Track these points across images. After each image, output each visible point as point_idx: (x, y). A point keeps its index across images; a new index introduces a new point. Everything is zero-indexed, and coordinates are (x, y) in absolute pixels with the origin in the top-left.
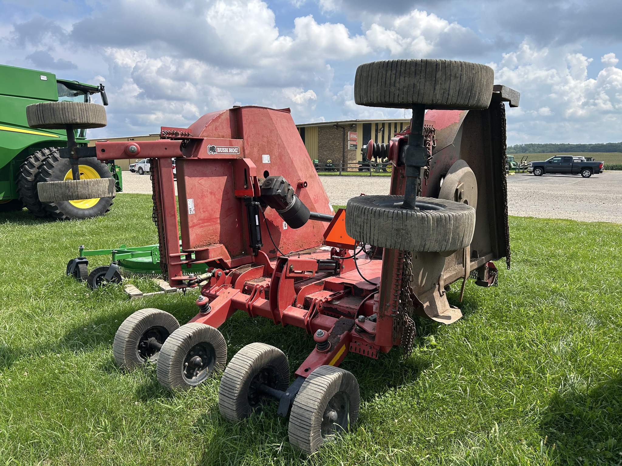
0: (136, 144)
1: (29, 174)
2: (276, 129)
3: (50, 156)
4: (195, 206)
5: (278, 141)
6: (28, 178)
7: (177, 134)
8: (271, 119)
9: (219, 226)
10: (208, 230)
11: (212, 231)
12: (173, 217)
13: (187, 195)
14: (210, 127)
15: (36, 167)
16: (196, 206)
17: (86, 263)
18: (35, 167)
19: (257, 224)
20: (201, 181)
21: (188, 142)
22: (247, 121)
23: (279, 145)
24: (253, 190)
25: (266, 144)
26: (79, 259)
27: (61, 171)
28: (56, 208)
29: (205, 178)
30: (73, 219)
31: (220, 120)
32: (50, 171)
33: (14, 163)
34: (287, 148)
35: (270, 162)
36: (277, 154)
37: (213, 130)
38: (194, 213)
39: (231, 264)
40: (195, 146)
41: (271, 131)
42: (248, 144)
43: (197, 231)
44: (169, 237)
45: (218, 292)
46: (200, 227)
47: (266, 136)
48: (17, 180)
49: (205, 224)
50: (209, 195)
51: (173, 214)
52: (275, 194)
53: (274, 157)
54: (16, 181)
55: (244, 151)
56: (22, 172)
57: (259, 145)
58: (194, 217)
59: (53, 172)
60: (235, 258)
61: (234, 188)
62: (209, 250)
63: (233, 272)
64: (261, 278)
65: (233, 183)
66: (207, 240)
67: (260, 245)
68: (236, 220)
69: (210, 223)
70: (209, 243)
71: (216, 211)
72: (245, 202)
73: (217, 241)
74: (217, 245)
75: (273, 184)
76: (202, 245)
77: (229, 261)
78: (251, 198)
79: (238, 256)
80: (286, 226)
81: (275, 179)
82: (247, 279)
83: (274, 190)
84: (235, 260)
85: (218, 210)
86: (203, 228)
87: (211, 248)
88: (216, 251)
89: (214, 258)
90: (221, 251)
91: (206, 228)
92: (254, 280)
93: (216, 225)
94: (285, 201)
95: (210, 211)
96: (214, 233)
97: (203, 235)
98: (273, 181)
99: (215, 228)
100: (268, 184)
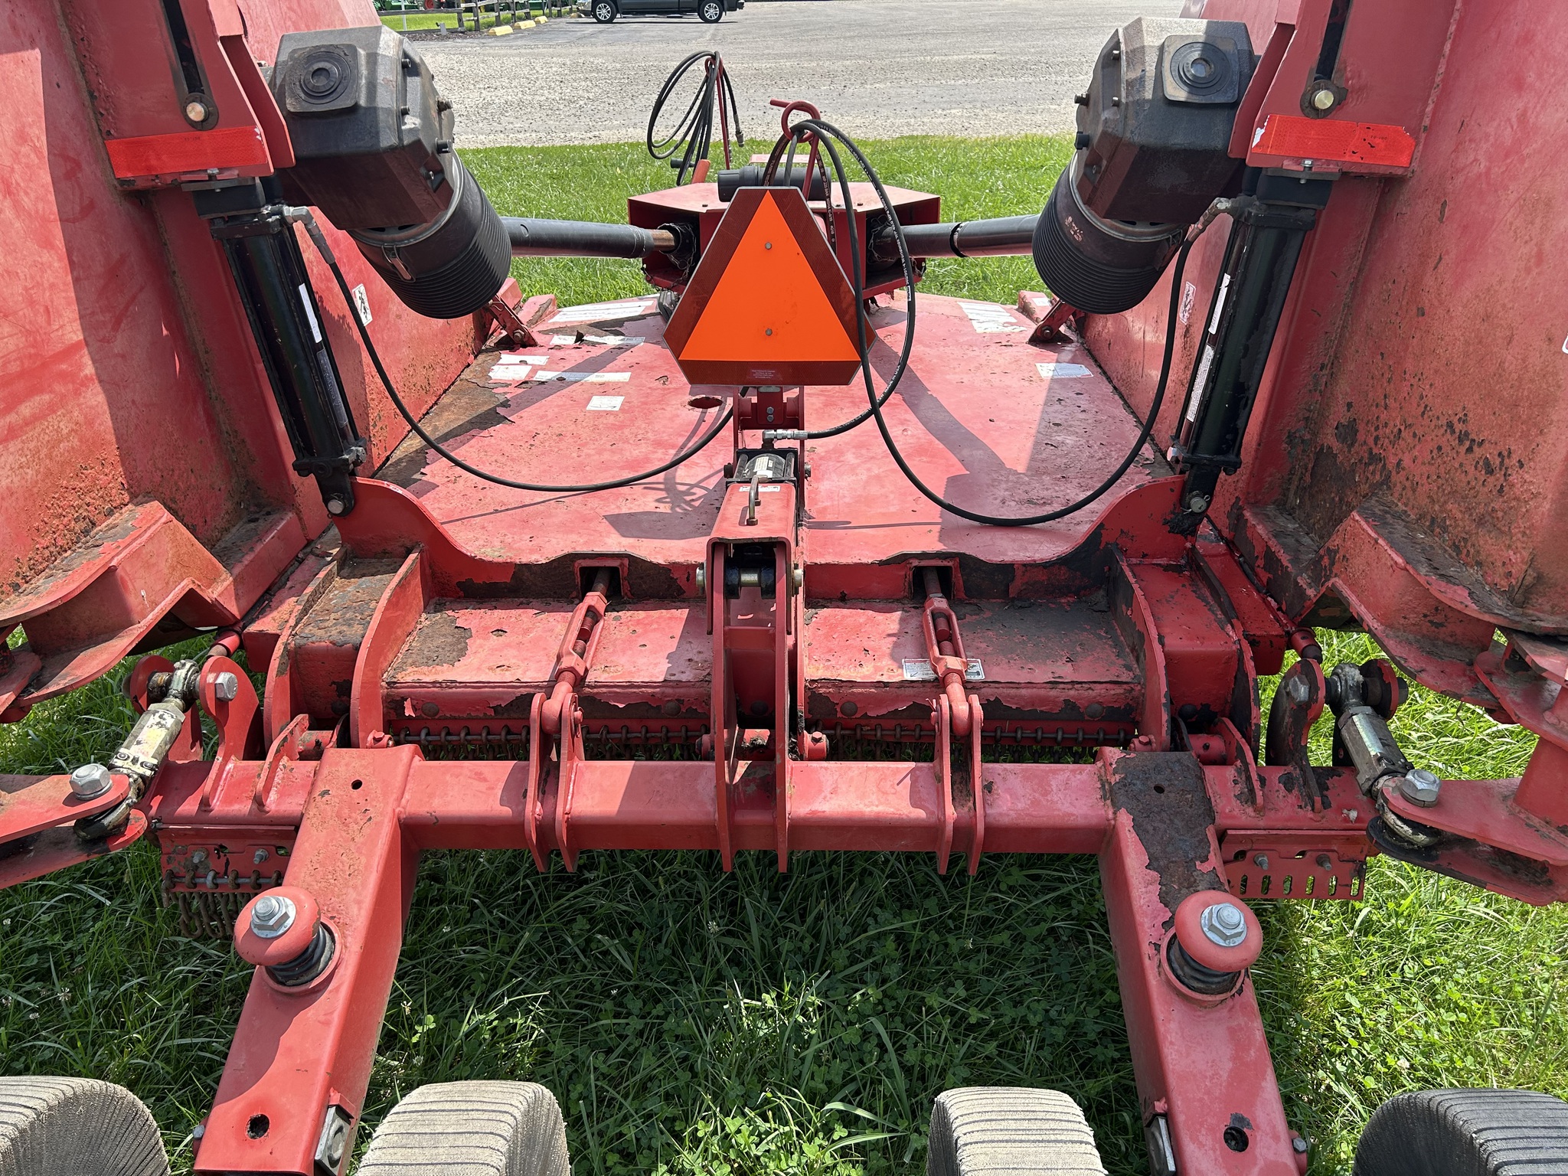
9: (96, 398)
10: (53, 445)
11: (76, 442)
19: (318, 336)
24: (259, 129)
39: (237, 598)
45: (273, 796)
49: (26, 410)
52: (393, 141)
60: (240, 555)
61: (96, 128)
62: (119, 572)
63: (286, 644)
64: (428, 623)
65: (85, 95)
66: (69, 506)
67: (360, 449)
68: (165, 332)
69: (46, 397)
70: (83, 525)
71: (52, 302)
72: (214, 215)
73: (114, 491)
74: (126, 515)
75: (358, 85)
76: (51, 553)
77: (226, 589)
78: (254, 186)
79: (227, 530)
80: (367, 304)
81: (362, 52)
82: (385, 659)
83: (382, 116)
84: (246, 563)
85: (64, 294)
86: (23, 442)
87: (122, 555)
88: (153, 560)
89: (159, 607)
90: (174, 550)
91: (38, 430)
92: (406, 647)
93: (80, 394)
94: (440, 177)
95: (21, 313)
96: (91, 451)
97: (37, 482)
98: (349, 58)
99: (81, 419)
100: (321, 82)
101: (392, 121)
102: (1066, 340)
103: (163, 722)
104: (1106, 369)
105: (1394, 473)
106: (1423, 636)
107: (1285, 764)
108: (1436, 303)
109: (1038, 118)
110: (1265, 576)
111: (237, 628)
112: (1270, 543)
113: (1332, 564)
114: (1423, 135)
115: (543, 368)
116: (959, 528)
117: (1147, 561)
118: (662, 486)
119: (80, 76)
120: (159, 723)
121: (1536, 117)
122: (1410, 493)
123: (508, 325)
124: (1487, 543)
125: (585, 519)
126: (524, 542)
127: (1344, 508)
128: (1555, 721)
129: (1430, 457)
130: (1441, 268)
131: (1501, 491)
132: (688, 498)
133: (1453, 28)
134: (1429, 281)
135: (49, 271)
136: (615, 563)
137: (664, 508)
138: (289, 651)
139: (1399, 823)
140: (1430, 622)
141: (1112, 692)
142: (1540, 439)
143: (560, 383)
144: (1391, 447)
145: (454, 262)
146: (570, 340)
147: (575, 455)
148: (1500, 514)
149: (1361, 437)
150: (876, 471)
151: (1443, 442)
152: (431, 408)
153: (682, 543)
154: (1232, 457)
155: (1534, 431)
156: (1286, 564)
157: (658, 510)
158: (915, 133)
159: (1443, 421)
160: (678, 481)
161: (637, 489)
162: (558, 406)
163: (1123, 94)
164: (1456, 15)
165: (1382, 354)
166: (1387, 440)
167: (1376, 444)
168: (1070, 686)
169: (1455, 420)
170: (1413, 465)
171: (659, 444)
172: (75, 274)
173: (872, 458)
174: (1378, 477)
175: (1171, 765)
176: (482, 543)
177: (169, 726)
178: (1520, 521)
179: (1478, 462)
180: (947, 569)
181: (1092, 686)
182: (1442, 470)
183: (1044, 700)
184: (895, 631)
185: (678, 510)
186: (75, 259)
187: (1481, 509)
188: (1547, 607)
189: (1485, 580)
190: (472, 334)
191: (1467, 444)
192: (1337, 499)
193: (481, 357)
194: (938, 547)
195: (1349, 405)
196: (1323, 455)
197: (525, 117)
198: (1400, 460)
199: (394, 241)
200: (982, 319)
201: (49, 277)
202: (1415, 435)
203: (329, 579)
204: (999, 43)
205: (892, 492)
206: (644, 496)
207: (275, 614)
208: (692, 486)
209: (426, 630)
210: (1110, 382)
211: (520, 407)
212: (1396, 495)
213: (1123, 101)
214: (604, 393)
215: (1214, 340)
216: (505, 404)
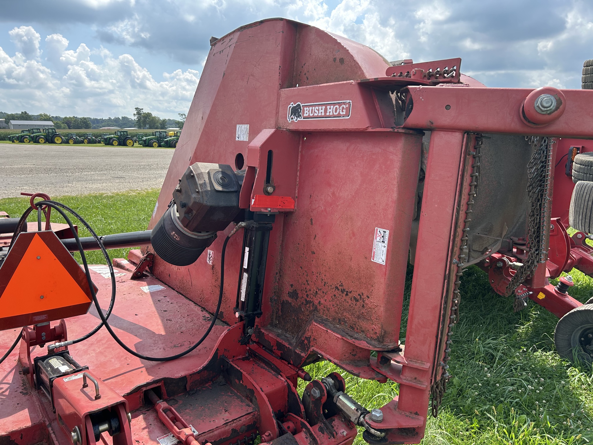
102: (146, 276)
104: (170, 285)
105: (318, 306)
106: (351, 360)
107: (317, 423)
108: (319, 250)
109: (65, 189)
110: (279, 353)
112: (278, 340)
113: (309, 342)
114: (296, 199)
116: (153, 367)
117: (235, 358)
121: (339, 194)
122: (327, 312)
124: (364, 324)
127: (300, 321)
128: (405, 378)
129: (332, 299)
130: (317, 238)
131: (363, 306)
133: (299, 168)
134: (313, 243)
139: (376, 431)
140: (352, 355)
141: (248, 418)
142: (372, 288)
144: (314, 297)
148: (366, 314)
149: (300, 295)
150: (98, 350)
151: (335, 293)
153: (11, 418)
154: (259, 311)
155: (369, 286)
156: (288, 346)
158: (10, 197)
159: (333, 286)
163: (200, 189)
164: (299, 164)
165: (301, 267)
166: (312, 295)
167: (308, 297)
168: (232, 422)
169: (338, 286)
170: (325, 303)
173: (92, 344)
174: (312, 308)
175: (285, 441)
178: (374, 315)
179: (351, 298)
180: (159, 387)
181: (240, 419)
182: (338, 302)
183: (224, 433)
184: (145, 426)
187: (358, 313)
188: (389, 341)
189: (367, 336)
191: (345, 293)
192: (296, 318)
194: (149, 379)
195: (292, 285)
196: (284, 304)
198: (320, 301)
200: (104, 272)
202: (323, 292)
204: (34, 161)
205: (112, 358)
210: (174, 290)
212: (321, 313)
213: (200, 191)
215: (246, 271)
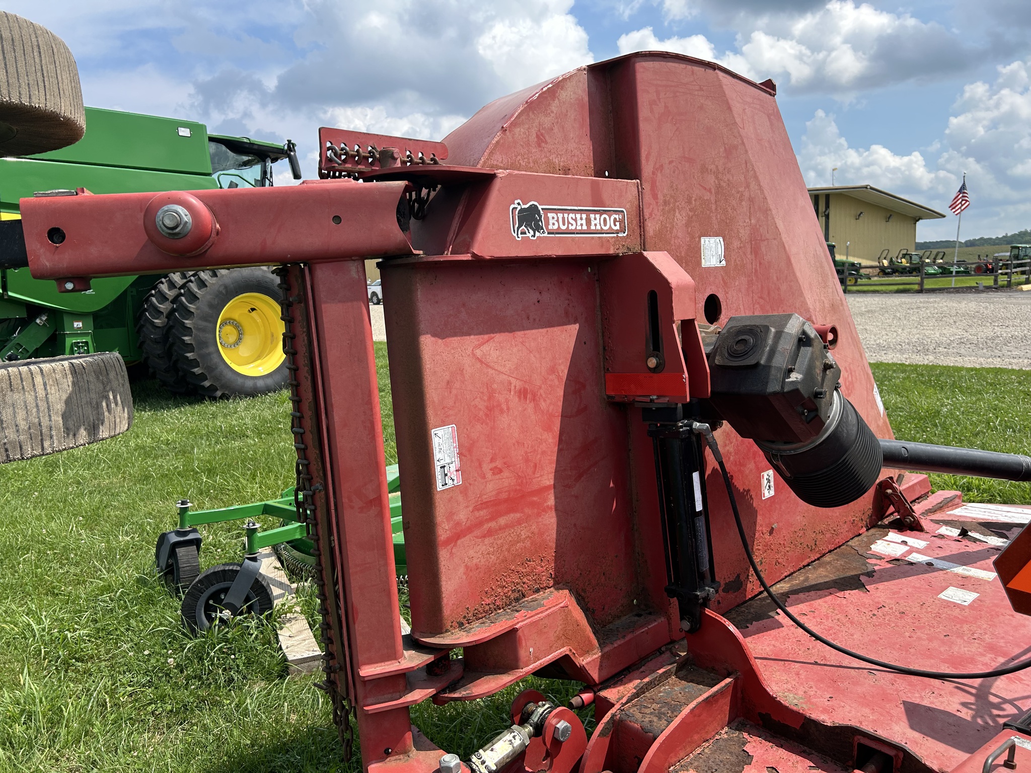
0: (194, 201)
1: (159, 313)
2: (743, 143)
3: (192, 278)
4: (461, 454)
5: (748, 186)
6: (156, 321)
7: (387, 156)
8: (729, 108)
9: (550, 520)
10: (514, 543)
11: (528, 544)
12: (373, 511)
13: (430, 413)
14: (517, 130)
15: (170, 299)
16: (465, 451)
17: (197, 542)
18: (167, 299)
19: (699, 507)
20: (485, 348)
21: (433, 194)
22: (652, 111)
23: (751, 200)
24: (686, 375)
25: (713, 199)
26: (178, 533)
27: (211, 306)
28: (203, 377)
29: (499, 337)
30: (235, 397)
31: (554, 106)
32: (192, 307)
33: (135, 293)
34: (774, 212)
35: (724, 263)
36: (744, 233)
37: (528, 144)
38: (458, 481)
39: (601, 668)
40: (460, 209)
41: (729, 151)
42: (655, 197)
43: (471, 553)
44: (355, 596)
46: (484, 536)
47: (713, 167)
48: (138, 326)
49: (502, 521)
50: (514, 399)
51: (372, 496)
52: (778, 388)
53: (736, 244)
54: (137, 328)
55: (642, 224)
56: (146, 310)
57: (689, 202)
58: (460, 498)
59: (197, 309)
60: (614, 639)
61: (602, 366)
62: (520, 632)
63: (613, 715)
64: (726, 736)
65: (601, 348)
66: (511, 582)
67: (712, 590)
68: (612, 485)
69: (518, 515)
70: (517, 595)
71: (540, 461)
72: (651, 422)
73: (544, 577)
74: (546, 594)
75: (764, 350)
76: (490, 608)
77: (593, 660)
78: (676, 408)
79: (619, 617)
80: (772, 484)
81: (773, 330)
82: (676, 755)
83: (773, 372)
84: (616, 645)
85: (549, 458)
86: (495, 539)
87: (525, 622)
88: (545, 630)
89: (540, 662)
90: (563, 626)
91: (507, 533)
92: (699, 750)
93: (540, 516)
94: (812, 414)
95: (518, 466)
96: (536, 551)
97: (495, 564)
98: (763, 334)
99: (536, 531)
100: (740, 348)
101: (780, 376)
103: (513, 741)
111: (596, 689)
115: (918, 551)
118: (974, 691)
119: (600, 338)
120: (511, 741)
123: (902, 511)
125: (885, 697)
126: (822, 700)
132: (995, 712)
135: (544, 444)
136: (891, 753)
137: (966, 714)
138: (614, 721)
143: (926, 567)
145: (825, 470)
146: (955, 532)
147: (907, 634)
152: (812, 562)
157: (958, 714)
160: (993, 691)
161: (948, 685)
162: (914, 587)
171: (992, 648)
172: (561, 446)
176: (790, 687)
177: (515, 745)
185: (979, 721)
186: (563, 438)
190: (870, 512)
193: (872, 531)
197: (1023, 348)
199: (779, 450)
201: (544, 447)
203: (667, 675)
206: (951, 694)
207: (621, 688)
208: (1005, 701)
209: (721, 742)
211: (881, 580)
214: (962, 587)
216: (870, 574)
